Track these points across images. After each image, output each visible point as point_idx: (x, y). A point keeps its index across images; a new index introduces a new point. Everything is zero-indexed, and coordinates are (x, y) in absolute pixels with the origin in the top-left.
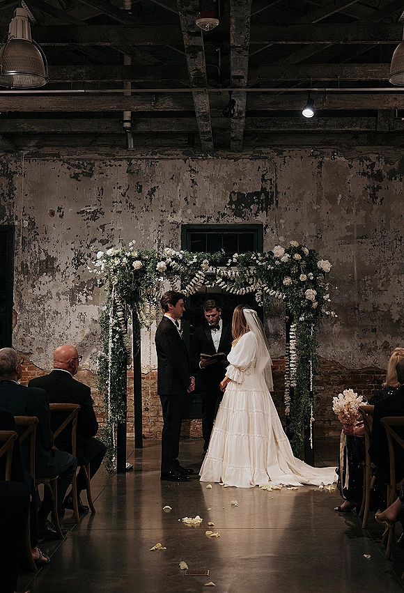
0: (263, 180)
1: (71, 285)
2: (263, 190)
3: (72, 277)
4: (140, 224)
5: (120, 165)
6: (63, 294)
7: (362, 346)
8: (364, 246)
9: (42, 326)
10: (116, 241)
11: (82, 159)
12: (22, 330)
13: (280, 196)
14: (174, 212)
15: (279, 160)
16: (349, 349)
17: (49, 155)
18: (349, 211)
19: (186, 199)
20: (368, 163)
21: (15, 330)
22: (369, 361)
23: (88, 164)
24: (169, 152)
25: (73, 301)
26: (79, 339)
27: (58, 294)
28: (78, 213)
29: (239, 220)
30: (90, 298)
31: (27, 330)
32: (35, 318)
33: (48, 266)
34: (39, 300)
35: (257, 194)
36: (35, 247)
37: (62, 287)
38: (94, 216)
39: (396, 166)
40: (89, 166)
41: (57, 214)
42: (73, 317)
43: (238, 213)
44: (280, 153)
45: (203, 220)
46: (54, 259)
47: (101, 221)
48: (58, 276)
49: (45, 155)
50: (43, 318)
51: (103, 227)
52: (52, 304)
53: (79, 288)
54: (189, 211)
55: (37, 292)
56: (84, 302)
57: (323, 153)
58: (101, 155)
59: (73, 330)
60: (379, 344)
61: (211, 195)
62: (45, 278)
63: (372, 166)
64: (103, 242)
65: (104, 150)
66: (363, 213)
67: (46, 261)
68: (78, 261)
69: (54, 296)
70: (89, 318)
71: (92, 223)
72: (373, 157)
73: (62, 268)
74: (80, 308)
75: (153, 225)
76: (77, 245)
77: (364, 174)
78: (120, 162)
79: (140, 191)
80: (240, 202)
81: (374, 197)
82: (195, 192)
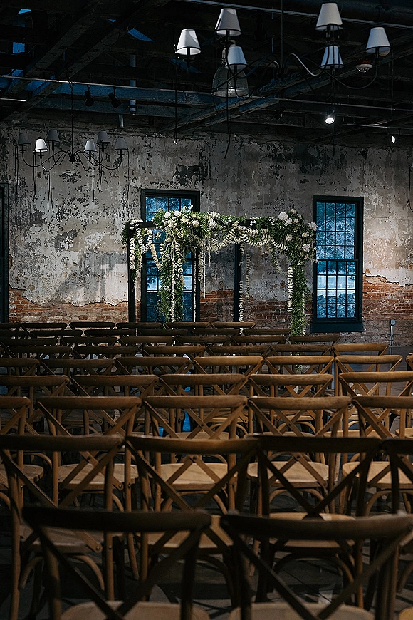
0: (200, 157)
1: (56, 235)
2: (200, 164)
3: (57, 228)
4: (109, 188)
5: (93, 138)
6: (50, 242)
7: (267, 284)
8: (269, 211)
9: (33, 268)
10: (91, 199)
11: (62, 131)
12: (16, 271)
13: (212, 170)
14: (135, 178)
15: (211, 142)
16: (259, 287)
17: (36, 125)
18: (259, 184)
19: (144, 169)
20: (273, 148)
21: (11, 271)
22: (271, 295)
23: (67, 135)
24: (131, 130)
25: (58, 247)
26: (63, 278)
27: (45, 242)
28: (60, 176)
29: (183, 188)
30: (71, 245)
31: (21, 271)
32: (28, 261)
33: (37, 219)
34: (31, 247)
35: (196, 168)
36: (26, 202)
37: (49, 237)
38: (73, 179)
39: (291, 152)
40: (68, 137)
41: (43, 176)
42: (58, 261)
43: (182, 182)
44: (212, 137)
45: (157, 186)
46: (42, 213)
47: (79, 183)
48: (45, 227)
49: (32, 125)
50: (33, 262)
51: (80, 188)
52: (40, 250)
53: (63, 237)
54: (146, 178)
55: (28, 240)
56: (67, 248)
57: (242, 139)
58: (78, 128)
59: (58, 271)
60: (278, 282)
61: (163, 166)
62: (34, 228)
63: (276, 150)
64: (81, 201)
65: (79, 125)
66: (269, 185)
67: (36, 214)
68: (61, 216)
69: (42, 243)
70: (70, 262)
71: (71, 184)
72: (276, 144)
73: (49, 220)
74: (63, 254)
75: (119, 189)
76: (60, 202)
77: (270, 156)
78: (93, 136)
79: (109, 160)
80: (183, 173)
81: (277, 174)
82: (150, 163)
